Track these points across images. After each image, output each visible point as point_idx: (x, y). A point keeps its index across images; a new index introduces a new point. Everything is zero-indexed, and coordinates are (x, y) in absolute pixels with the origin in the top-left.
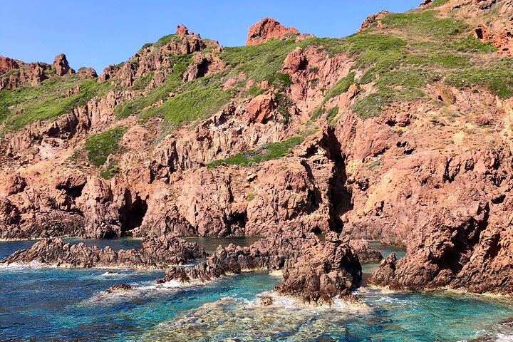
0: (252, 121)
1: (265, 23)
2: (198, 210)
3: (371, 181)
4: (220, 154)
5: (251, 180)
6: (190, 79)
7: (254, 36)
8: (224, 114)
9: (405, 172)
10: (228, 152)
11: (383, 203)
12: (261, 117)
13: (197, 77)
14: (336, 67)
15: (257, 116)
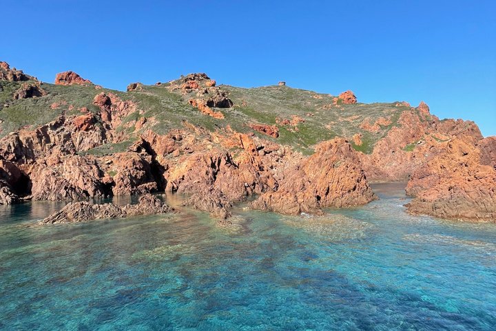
0: (79, 129)
1: (69, 74)
2: (85, 181)
3: (170, 166)
4: (55, 147)
5: (109, 164)
6: (20, 98)
7: (61, 79)
8: (57, 123)
9: (194, 162)
10: (62, 146)
11: (183, 176)
12: (84, 127)
13: (26, 98)
14: (127, 106)
15: (81, 127)
